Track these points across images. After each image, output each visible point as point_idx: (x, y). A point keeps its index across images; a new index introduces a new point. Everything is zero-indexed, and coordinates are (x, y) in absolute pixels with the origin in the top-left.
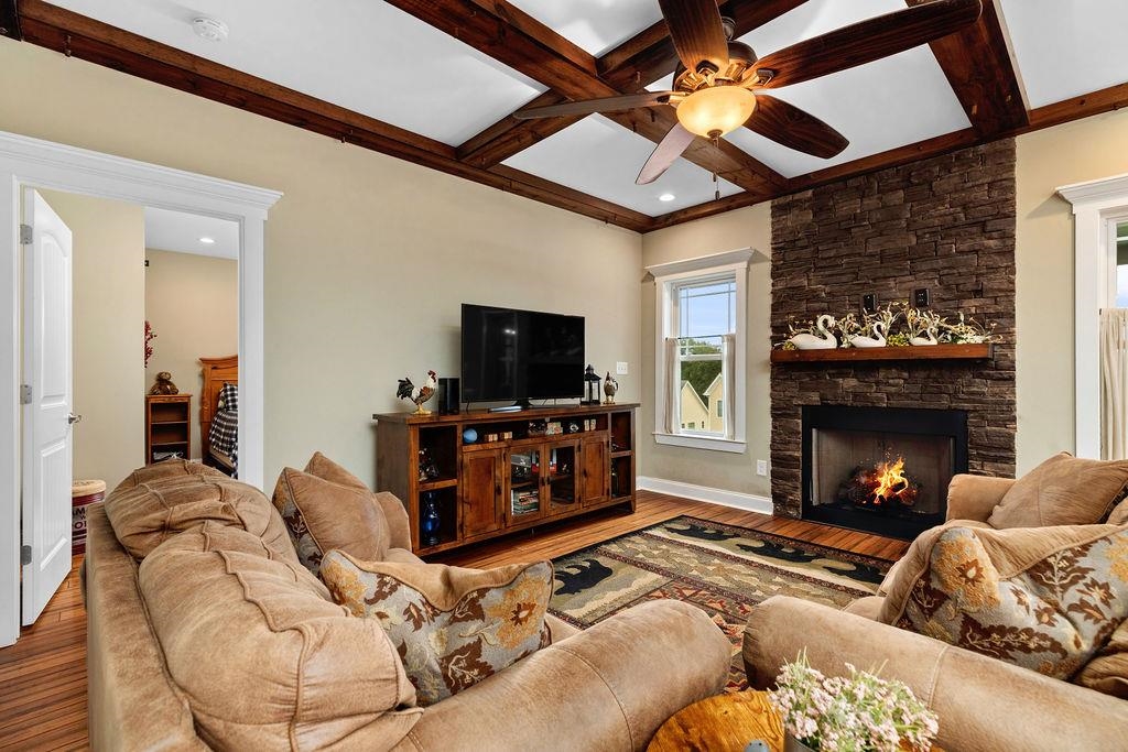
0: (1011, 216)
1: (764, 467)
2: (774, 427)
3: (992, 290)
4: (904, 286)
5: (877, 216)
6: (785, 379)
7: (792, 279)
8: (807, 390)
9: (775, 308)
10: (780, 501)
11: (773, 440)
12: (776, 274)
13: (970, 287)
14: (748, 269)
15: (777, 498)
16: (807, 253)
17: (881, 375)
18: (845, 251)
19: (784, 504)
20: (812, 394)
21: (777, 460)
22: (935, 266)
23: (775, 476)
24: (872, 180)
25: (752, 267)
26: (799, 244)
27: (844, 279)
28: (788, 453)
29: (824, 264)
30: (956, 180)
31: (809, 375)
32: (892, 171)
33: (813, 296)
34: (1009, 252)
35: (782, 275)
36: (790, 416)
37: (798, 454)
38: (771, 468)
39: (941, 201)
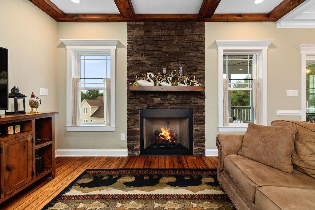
0: (204, 47)
1: (124, 136)
2: (128, 119)
3: (200, 70)
4: (175, 65)
5: (167, 38)
6: (133, 98)
7: (136, 57)
8: (142, 103)
9: (129, 68)
10: (131, 150)
11: (128, 125)
12: (129, 53)
13: (194, 68)
14: (116, 50)
15: (130, 148)
16: (141, 47)
17: (169, 97)
18: (156, 49)
19: (133, 150)
20: (144, 104)
21: (129, 132)
22: (185, 60)
23: (129, 139)
24: (165, 24)
25: (118, 49)
26: (139, 43)
27: (156, 60)
28: (134, 129)
29: (148, 53)
30: (190, 31)
31: (143, 97)
32: (171, 23)
33: (144, 65)
34: (203, 58)
35: (131, 55)
36: (135, 113)
37: (138, 129)
38: (127, 136)
39: (186, 37)
